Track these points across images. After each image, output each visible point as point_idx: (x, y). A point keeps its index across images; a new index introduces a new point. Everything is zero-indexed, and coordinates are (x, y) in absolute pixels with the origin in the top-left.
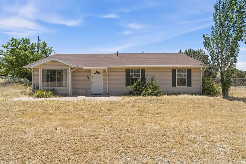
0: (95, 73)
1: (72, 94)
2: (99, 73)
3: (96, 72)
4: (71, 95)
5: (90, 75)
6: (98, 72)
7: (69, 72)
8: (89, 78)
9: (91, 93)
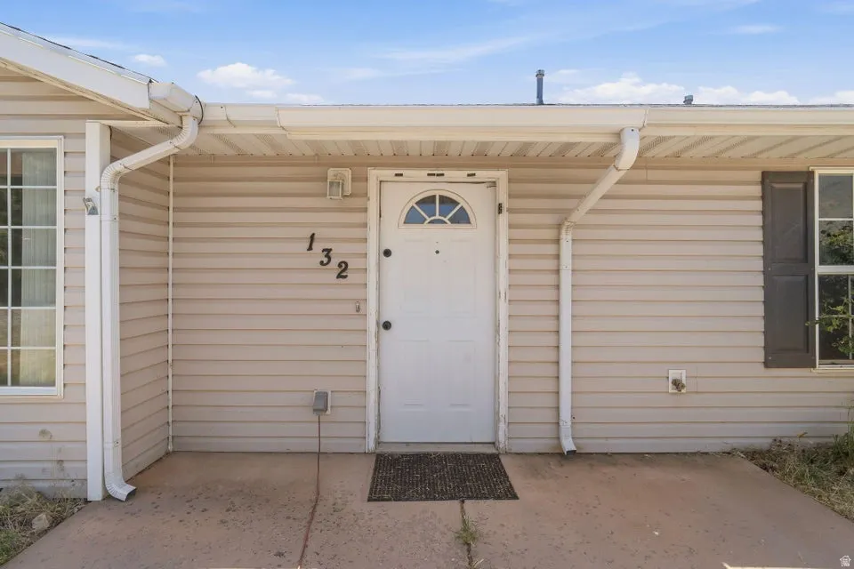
0: (412, 218)
1: (122, 491)
2: (462, 218)
3: (427, 202)
4: (108, 497)
5: (357, 233)
6: (447, 202)
7: (90, 191)
8: (344, 266)
9: (371, 445)
